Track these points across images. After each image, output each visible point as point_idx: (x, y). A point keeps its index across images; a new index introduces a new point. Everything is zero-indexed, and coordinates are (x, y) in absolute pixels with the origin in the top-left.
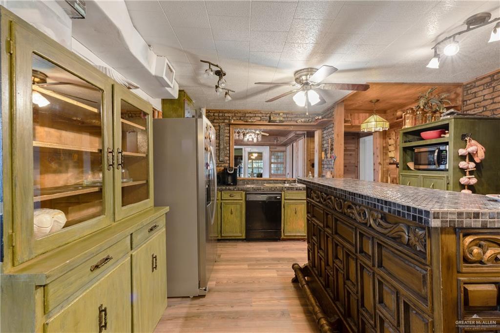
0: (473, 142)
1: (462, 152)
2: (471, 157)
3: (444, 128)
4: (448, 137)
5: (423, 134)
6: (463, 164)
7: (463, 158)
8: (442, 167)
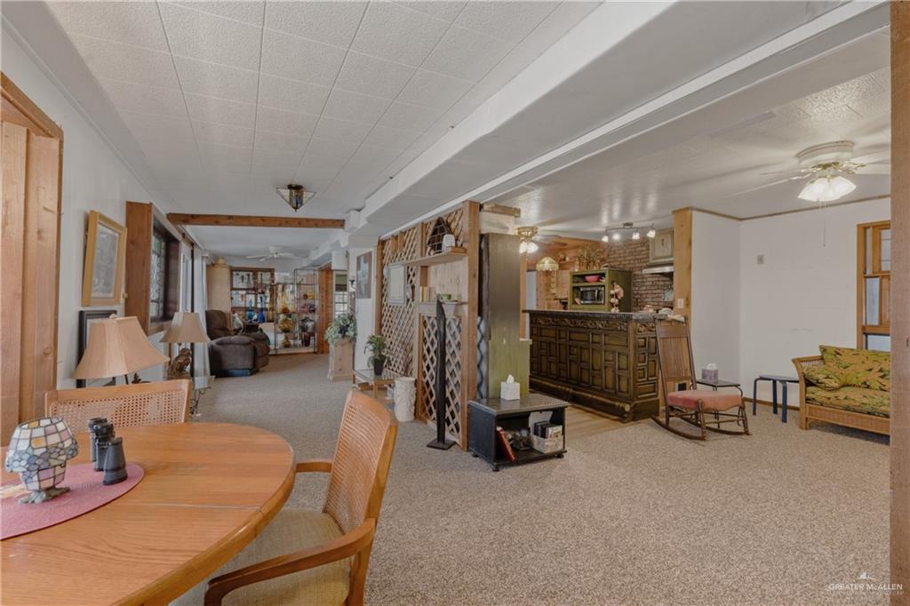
0: (618, 286)
1: (612, 292)
2: (616, 296)
3: (602, 275)
4: (604, 281)
5: (587, 278)
6: (612, 300)
7: (612, 296)
8: (599, 302)
